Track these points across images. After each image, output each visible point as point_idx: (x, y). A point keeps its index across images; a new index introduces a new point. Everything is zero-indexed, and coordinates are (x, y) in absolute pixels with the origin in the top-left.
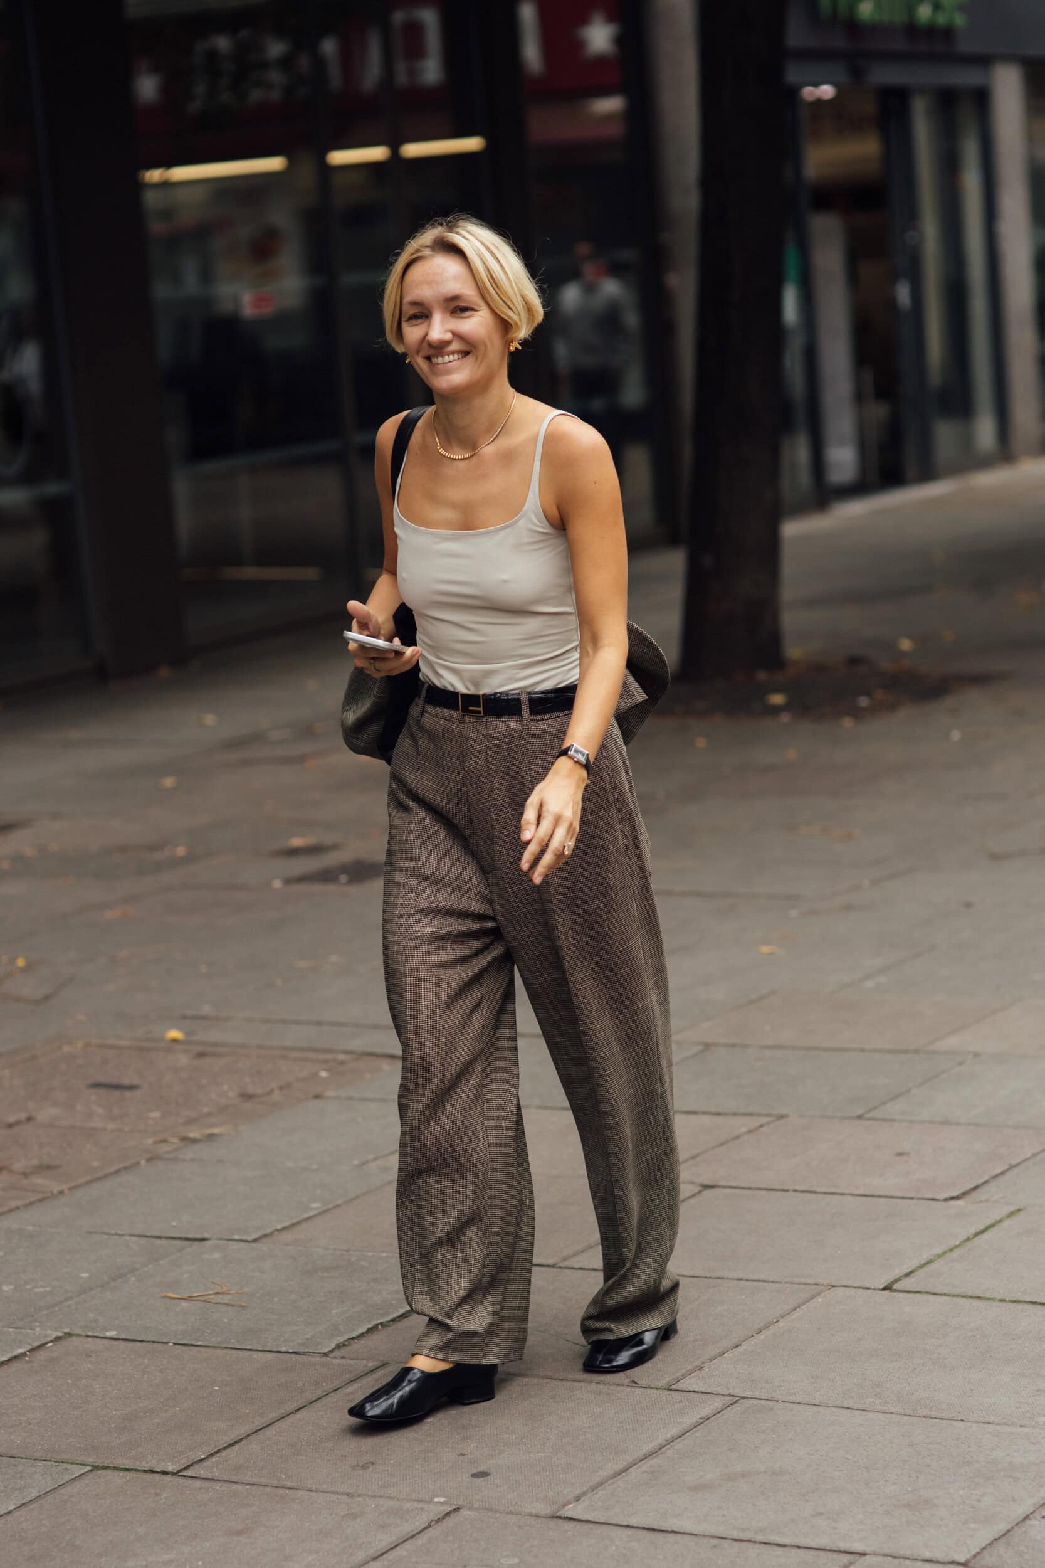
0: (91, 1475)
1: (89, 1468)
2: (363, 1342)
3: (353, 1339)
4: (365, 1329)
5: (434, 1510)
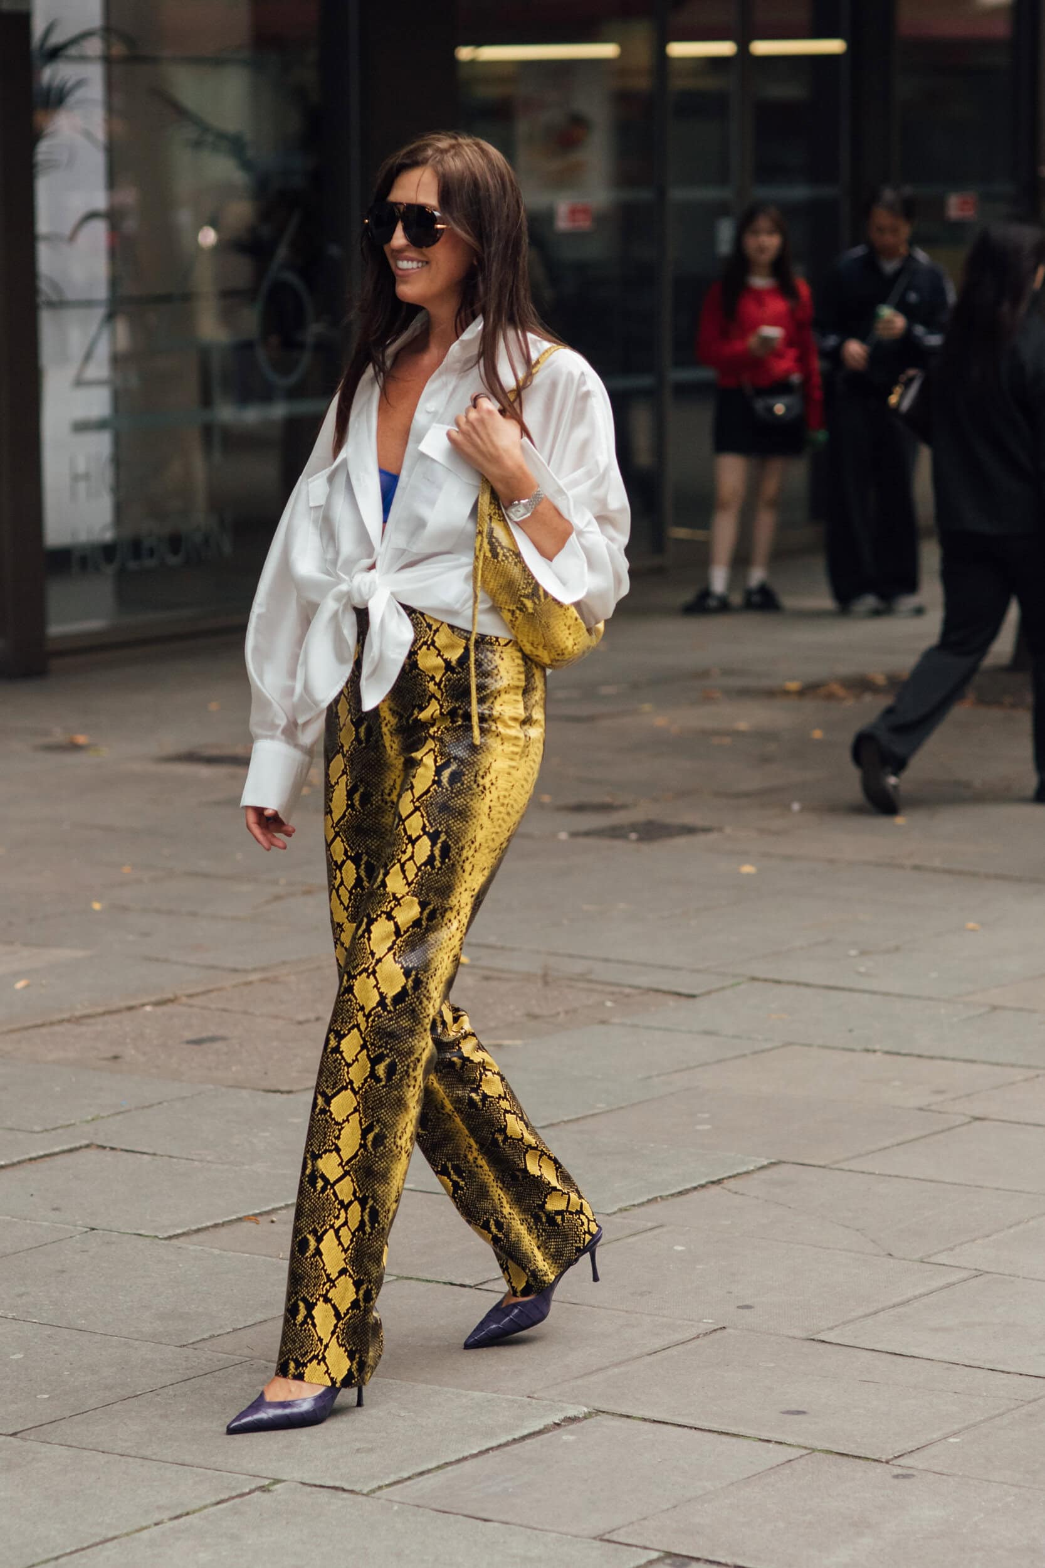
2: (643, 1209)
3: (634, 1205)
4: (645, 1199)
5: (703, 1327)
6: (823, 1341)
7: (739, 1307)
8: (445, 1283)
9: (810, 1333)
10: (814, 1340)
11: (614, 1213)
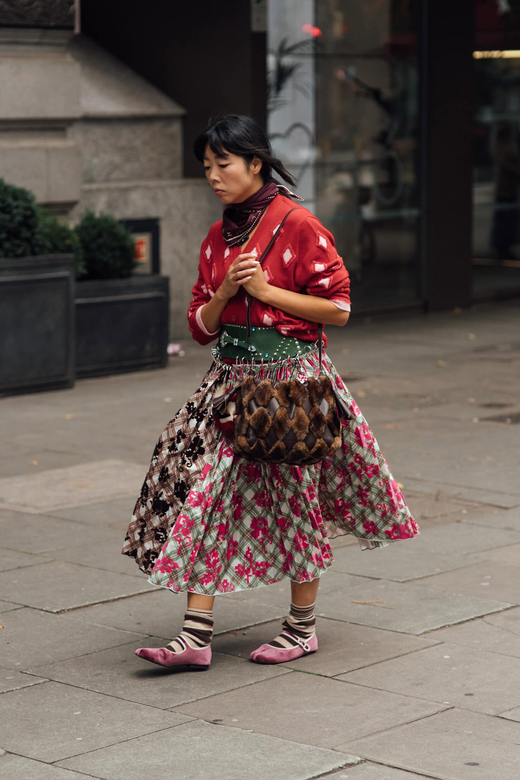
0: (292, 673)
1: (293, 670)
2: (437, 632)
3: (433, 630)
4: (439, 626)
5: (442, 707)
6: (503, 718)
7: (466, 695)
8: (317, 675)
9: (498, 712)
10: (498, 717)
11: (421, 634)
